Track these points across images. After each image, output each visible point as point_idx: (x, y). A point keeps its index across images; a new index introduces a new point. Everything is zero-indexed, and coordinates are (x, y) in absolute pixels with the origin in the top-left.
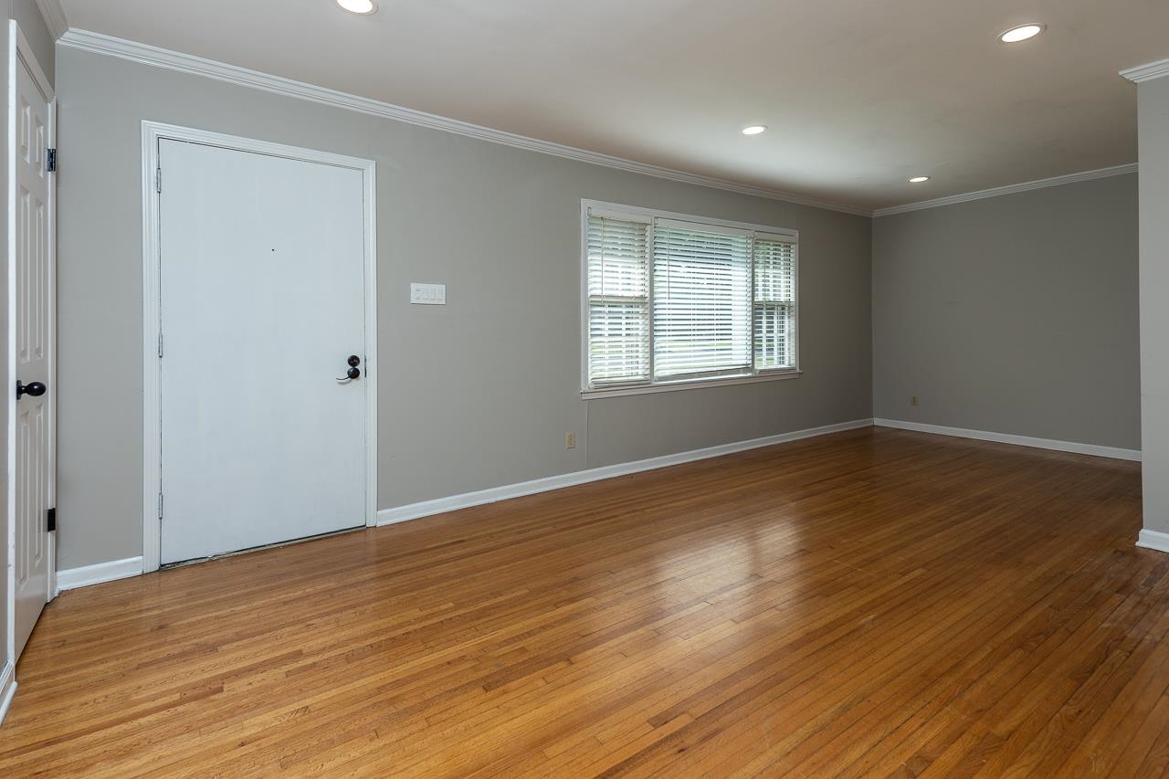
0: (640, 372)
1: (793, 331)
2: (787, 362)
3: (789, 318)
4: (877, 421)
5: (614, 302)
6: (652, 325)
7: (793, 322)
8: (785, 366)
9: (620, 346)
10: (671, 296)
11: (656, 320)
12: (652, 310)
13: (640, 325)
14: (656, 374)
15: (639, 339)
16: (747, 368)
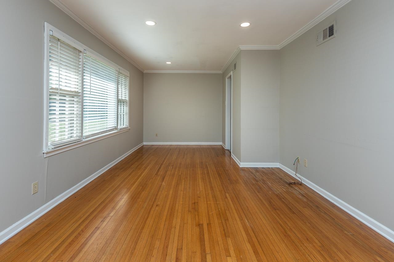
0: (76, 135)
1: (127, 112)
2: (125, 125)
3: (126, 107)
4: (145, 143)
5: (64, 94)
6: (83, 108)
7: (127, 108)
8: (124, 126)
9: (64, 121)
10: (92, 93)
11: (84, 106)
12: (83, 100)
13: (76, 108)
14: (84, 135)
15: (75, 116)
16: (116, 128)
